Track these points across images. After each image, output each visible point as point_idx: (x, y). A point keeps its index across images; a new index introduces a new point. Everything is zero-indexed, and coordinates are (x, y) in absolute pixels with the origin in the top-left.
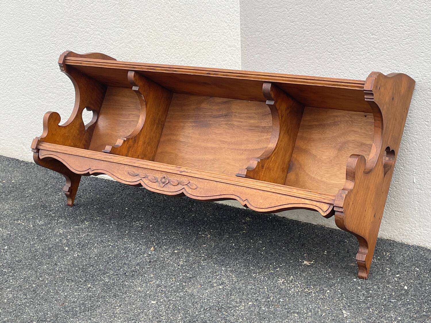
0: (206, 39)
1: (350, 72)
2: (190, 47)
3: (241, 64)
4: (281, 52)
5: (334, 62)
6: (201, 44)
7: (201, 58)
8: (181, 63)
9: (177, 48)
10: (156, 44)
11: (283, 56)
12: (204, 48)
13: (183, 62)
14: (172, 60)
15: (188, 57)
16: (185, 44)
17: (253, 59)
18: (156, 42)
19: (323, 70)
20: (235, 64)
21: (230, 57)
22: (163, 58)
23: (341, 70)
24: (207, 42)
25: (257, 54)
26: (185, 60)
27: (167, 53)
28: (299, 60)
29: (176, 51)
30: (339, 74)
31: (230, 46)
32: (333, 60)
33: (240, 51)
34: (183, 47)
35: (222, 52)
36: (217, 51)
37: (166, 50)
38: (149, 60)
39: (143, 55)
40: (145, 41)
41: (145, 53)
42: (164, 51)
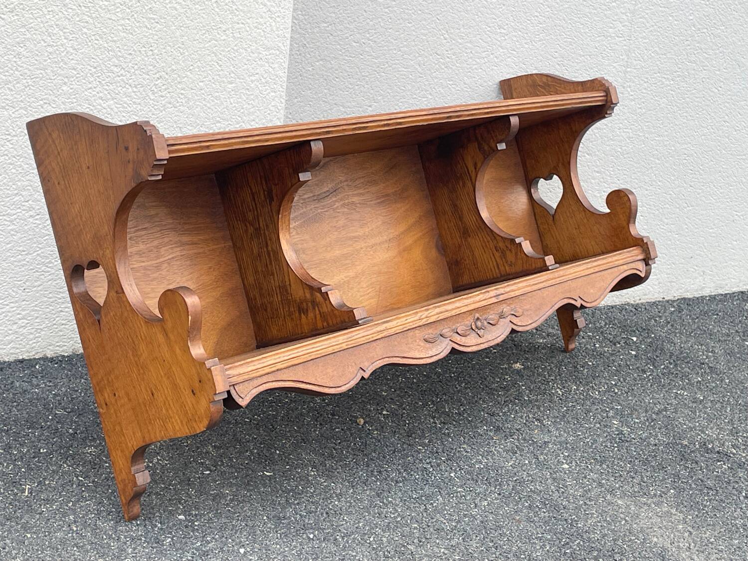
0: (218, 36)
1: (465, 83)
2: (181, 51)
3: (285, 79)
4: (362, 57)
5: (443, 69)
6: (206, 46)
7: (202, 72)
8: (157, 83)
9: (151, 53)
10: (96, 46)
11: (364, 62)
12: (213, 53)
13: (159, 81)
14: (133, 77)
15: (173, 70)
16: (170, 46)
17: (310, 69)
18: (96, 42)
19: (426, 83)
20: (274, 79)
21: (267, 68)
22: (110, 74)
23: (452, 80)
24: (221, 40)
25: (318, 61)
26: (167, 77)
27: (124, 66)
28: (391, 68)
29: (146, 59)
30: (450, 86)
31: (268, 49)
32: (443, 67)
33: (287, 56)
34: (164, 51)
35: (250, 58)
36: (240, 58)
37: (121, 59)
38: (73, 79)
39: (55, 69)
40: (65, 41)
41: (64, 66)
42: (117, 61)
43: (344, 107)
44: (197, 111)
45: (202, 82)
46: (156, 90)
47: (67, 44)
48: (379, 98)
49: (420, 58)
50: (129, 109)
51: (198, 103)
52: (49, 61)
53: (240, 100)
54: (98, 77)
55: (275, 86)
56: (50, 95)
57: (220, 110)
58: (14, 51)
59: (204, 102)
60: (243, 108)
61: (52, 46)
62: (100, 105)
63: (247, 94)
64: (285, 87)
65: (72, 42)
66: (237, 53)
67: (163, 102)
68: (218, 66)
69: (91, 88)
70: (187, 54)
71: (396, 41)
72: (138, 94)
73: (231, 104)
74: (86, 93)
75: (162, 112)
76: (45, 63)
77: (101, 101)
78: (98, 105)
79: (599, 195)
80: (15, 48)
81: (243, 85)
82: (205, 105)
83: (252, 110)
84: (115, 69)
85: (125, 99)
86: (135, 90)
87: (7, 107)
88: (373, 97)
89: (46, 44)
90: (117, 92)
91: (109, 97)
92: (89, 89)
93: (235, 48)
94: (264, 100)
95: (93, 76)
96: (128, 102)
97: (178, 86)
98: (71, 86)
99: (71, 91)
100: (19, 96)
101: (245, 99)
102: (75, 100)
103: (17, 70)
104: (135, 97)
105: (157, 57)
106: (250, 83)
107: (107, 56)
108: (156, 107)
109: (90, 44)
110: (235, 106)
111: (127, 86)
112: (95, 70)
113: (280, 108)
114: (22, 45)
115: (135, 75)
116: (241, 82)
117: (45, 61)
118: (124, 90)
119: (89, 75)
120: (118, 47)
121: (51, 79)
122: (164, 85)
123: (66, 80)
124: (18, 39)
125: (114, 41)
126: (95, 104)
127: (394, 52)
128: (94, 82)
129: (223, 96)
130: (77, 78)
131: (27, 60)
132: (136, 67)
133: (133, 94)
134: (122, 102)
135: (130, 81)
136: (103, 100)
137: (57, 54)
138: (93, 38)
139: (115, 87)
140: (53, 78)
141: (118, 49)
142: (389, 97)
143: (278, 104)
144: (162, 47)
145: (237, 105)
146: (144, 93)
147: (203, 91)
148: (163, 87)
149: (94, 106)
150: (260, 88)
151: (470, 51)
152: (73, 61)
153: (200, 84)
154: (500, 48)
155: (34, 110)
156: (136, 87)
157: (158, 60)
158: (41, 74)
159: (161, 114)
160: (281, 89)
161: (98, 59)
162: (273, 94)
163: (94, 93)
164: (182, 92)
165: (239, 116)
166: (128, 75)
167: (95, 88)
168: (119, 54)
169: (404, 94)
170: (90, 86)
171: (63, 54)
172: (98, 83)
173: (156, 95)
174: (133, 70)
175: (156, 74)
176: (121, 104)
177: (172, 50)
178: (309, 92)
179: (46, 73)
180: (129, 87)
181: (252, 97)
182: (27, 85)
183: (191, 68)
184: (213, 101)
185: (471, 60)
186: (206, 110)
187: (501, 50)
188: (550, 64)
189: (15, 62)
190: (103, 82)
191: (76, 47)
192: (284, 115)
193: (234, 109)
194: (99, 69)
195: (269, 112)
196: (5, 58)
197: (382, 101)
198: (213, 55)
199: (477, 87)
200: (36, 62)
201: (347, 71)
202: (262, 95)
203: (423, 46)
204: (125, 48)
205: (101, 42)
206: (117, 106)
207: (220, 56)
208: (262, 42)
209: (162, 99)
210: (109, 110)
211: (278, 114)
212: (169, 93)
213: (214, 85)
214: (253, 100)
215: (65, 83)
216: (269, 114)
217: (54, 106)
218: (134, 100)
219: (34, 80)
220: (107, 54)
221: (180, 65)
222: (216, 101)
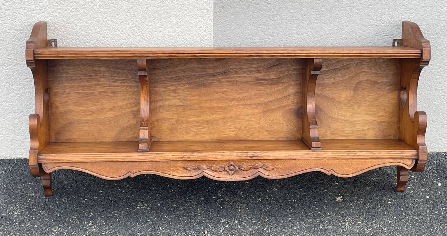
0: (168, 4)
1: (334, 25)
2: (147, 12)
3: (212, 26)
4: (261, 12)
5: (318, 17)
6: (162, 9)
7: (160, 22)
8: (134, 29)
9: (128, 14)
10: (97, 11)
11: (263, 15)
12: (166, 13)
13: (135, 28)
14: (120, 26)
15: (143, 22)
16: (140, 10)
17: (228, 19)
18: (97, 9)
19: (307, 25)
20: (205, 25)
21: (200, 20)
22: (107, 25)
23: (325, 24)
24: (170, 6)
25: (233, 15)
26: (139, 25)
27: (114, 21)
28: (281, 18)
29: (126, 17)
30: (324, 27)
31: (199, 9)
32: (318, 16)
33: (213, 13)
34: (137, 12)
35: (189, 15)
36: (183, 15)
37: (112, 17)
38: (86, 28)
39: (76, 23)
40: (80, 9)
41: (81, 21)
42: (109, 18)
43: (251, 40)
44: (159, 43)
45: (161, 28)
46: (134, 32)
47: (81, 11)
48: (275, 34)
49: (301, 12)
50: (119, 42)
51: (159, 39)
52: (72, 19)
53: (185, 37)
54: (100, 26)
55: (206, 29)
56: (75, 36)
57: (173, 42)
58: (53, 15)
59: (163, 38)
60: (187, 41)
61: (73, 12)
62: (103, 40)
63: (189, 33)
64: (212, 29)
65: (83, 10)
66: (180, 12)
68: (169, 19)
69: (97, 32)
70: (150, 13)
71: (284, 3)
72: (124, 34)
73: (180, 39)
74: (94, 35)
75: (138, 43)
76: (70, 20)
77: (103, 38)
78: (102, 40)
79: (440, 89)
80: (53, 13)
81: (186, 29)
82: (164, 40)
83: (193, 42)
84: (109, 22)
85: (117, 37)
86: (122, 32)
88: (270, 34)
89: (69, 11)
90: (112, 34)
91: (107, 36)
92: (96, 33)
93: (179, 10)
94: (200, 36)
95: (97, 26)
96: (119, 39)
97: (147, 30)
98: (86, 31)
99: (86, 34)
101: (188, 36)
102: (88, 38)
103: (56, 24)
104: (122, 36)
105: (133, 16)
106: (190, 28)
107: (104, 16)
109: (93, 10)
110: (182, 40)
111: (117, 31)
112: (98, 23)
113: (210, 40)
114: (57, 12)
115: (121, 25)
116: (185, 28)
117: (70, 19)
118: (116, 32)
119: (95, 26)
120: (110, 11)
121: (75, 28)
122: (138, 30)
123: (83, 28)
124: (54, 9)
125: (107, 8)
126: (100, 40)
127: (283, 9)
128: (98, 29)
129: (174, 35)
130: (88, 27)
131: (60, 19)
132: (121, 21)
133: (121, 35)
134: (115, 39)
135: (118, 28)
136: (104, 38)
137: (76, 16)
138: (95, 7)
139: (110, 31)
140: (75, 27)
141: (110, 12)
142: (281, 34)
143: (209, 39)
144: (135, 10)
145: (183, 39)
146: (127, 34)
147: (162, 33)
148: (138, 31)
149: (99, 41)
150: (197, 30)
152: (85, 19)
153: (159, 29)
154: (359, 5)
156: (122, 31)
157: (134, 17)
158: (69, 25)
159: (138, 44)
160: (210, 31)
161: (99, 18)
162: (205, 33)
163: (99, 34)
164: (150, 33)
166: (117, 25)
167: (99, 32)
168: (111, 15)
169: (292, 31)
170: (96, 31)
171: (79, 16)
172: (101, 30)
173: (134, 35)
174: (120, 23)
175: (133, 24)
176: (115, 40)
177: (141, 12)
178: (228, 32)
179: (71, 25)
180: (118, 31)
181: (192, 35)
183: (154, 21)
184: (168, 37)
185: (338, 12)
186: (165, 42)
187: (361, 6)
188: (399, 13)
189: (54, 20)
190: (103, 29)
191: (86, 12)
192: (213, 44)
193: (182, 41)
194: (100, 22)
196: (49, 18)
198: (166, 14)
199: (343, 27)
200: (65, 20)
201: (252, 20)
202: (198, 34)
203: (303, 5)
204: (114, 12)
205: (100, 9)
206: (112, 41)
207: (170, 14)
208: (196, 6)
209: (138, 37)
210: (108, 43)
211: (209, 44)
212: (142, 33)
213: (168, 29)
214: (193, 37)
216: (203, 44)
217: (78, 41)
218: (122, 38)
219: (65, 28)
220: (104, 15)
221: (147, 19)
222: (170, 38)
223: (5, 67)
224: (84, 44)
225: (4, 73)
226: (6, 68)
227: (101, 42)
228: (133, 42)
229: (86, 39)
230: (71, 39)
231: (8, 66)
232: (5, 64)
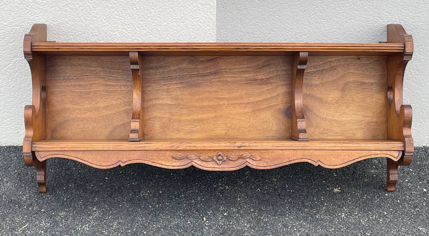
1: (334, 21)
2: (152, 7)
3: (215, 20)
4: (262, 8)
6: (166, 4)
7: (165, 17)
8: (140, 23)
9: (135, 9)
10: (105, 6)
11: (264, 11)
13: (141, 22)
14: (127, 20)
15: (149, 17)
16: (146, 5)
17: (230, 15)
18: (105, 4)
19: (307, 21)
20: (208, 20)
21: (203, 15)
22: (114, 19)
23: (325, 19)
25: (235, 11)
26: (145, 20)
27: (121, 15)
28: (282, 13)
29: (133, 11)
30: (324, 23)
31: (202, 5)
32: (318, 12)
33: (215, 8)
34: (143, 7)
35: (193, 10)
36: (187, 10)
37: (119, 12)
39: (85, 17)
40: (89, 4)
41: (90, 16)
42: (117, 13)
43: (253, 34)
45: (166, 22)
46: (140, 26)
47: (90, 6)
48: (276, 29)
49: (301, 8)
50: (126, 35)
51: (164, 33)
52: (82, 13)
53: (189, 31)
54: (108, 20)
55: (209, 23)
56: (84, 29)
58: (63, 9)
59: (168, 32)
61: (82, 6)
62: (111, 34)
63: (192, 28)
64: (215, 24)
65: (92, 4)
66: (185, 8)
67: (145, 32)
68: (174, 14)
69: (105, 26)
70: (155, 8)
72: (130, 28)
73: (184, 33)
74: (102, 28)
76: (80, 15)
77: (111, 32)
80: (64, 8)
81: (190, 24)
82: (169, 34)
84: (117, 17)
85: (124, 31)
86: (129, 26)
87: (63, 35)
88: (271, 29)
89: (79, 6)
90: (119, 27)
91: (115, 30)
94: (203, 31)
95: (105, 20)
96: (126, 32)
97: (152, 24)
98: (95, 25)
99: (94, 27)
100: (68, 30)
101: (192, 30)
102: (97, 32)
103: (66, 18)
105: (139, 10)
106: (194, 22)
107: (111, 11)
108: (141, 35)
109: (101, 5)
111: (124, 25)
112: (106, 17)
113: (213, 35)
114: (67, 6)
115: (128, 19)
116: (189, 22)
117: (80, 13)
118: (122, 26)
119: (103, 20)
120: (117, 6)
121: (84, 22)
122: (144, 24)
123: (91, 22)
124: (64, 4)
125: (114, 3)
127: (284, 5)
129: (179, 29)
130: (97, 21)
131: (70, 13)
132: (128, 16)
133: (128, 28)
135: (125, 22)
136: (112, 32)
137: (85, 10)
138: (103, 2)
139: (117, 25)
141: (117, 7)
142: (282, 29)
143: (212, 33)
144: (141, 5)
145: (187, 33)
146: (133, 28)
147: (167, 27)
148: (144, 25)
149: (107, 34)
150: (200, 25)
151: (337, 3)
152: (93, 14)
153: (164, 23)
155: (77, 36)
156: (129, 25)
157: (140, 12)
158: (78, 19)
160: (213, 25)
161: (107, 12)
162: (208, 28)
163: (106, 28)
164: (155, 27)
165: (189, 39)
166: (124, 19)
168: (118, 10)
169: (292, 27)
170: (104, 25)
171: (88, 10)
172: (108, 23)
173: (140, 29)
174: (127, 17)
175: (139, 18)
176: (122, 33)
177: (147, 7)
178: (230, 26)
179: (81, 19)
181: (196, 29)
182: (72, 24)
183: (159, 15)
184: (173, 31)
185: (338, 8)
189: (65, 14)
190: (111, 23)
191: (95, 7)
192: (216, 38)
194: (108, 17)
195: (207, 37)
196: (60, 12)
197: (278, 31)
198: (171, 9)
199: (343, 23)
200: (75, 14)
201: (253, 16)
202: (201, 28)
203: (303, 1)
204: (121, 6)
205: (108, 4)
206: (119, 34)
207: (175, 9)
209: (144, 31)
210: (115, 36)
211: (212, 38)
212: (147, 28)
213: (173, 24)
214: (197, 31)
215: (91, 24)
217: (86, 34)
218: (128, 31)
219: (75, 22)
220: (112, 9)
221: (152, 14)
222: (175, 32)
223: (18, 58)
224: (93, 37)
225: (17, 64)
226: (20, 59)
227: (108, 36)
228: (139, 36)
229: (94, 33)
230: (80, 32)
231: (21, 57)
232: (18, 56)
